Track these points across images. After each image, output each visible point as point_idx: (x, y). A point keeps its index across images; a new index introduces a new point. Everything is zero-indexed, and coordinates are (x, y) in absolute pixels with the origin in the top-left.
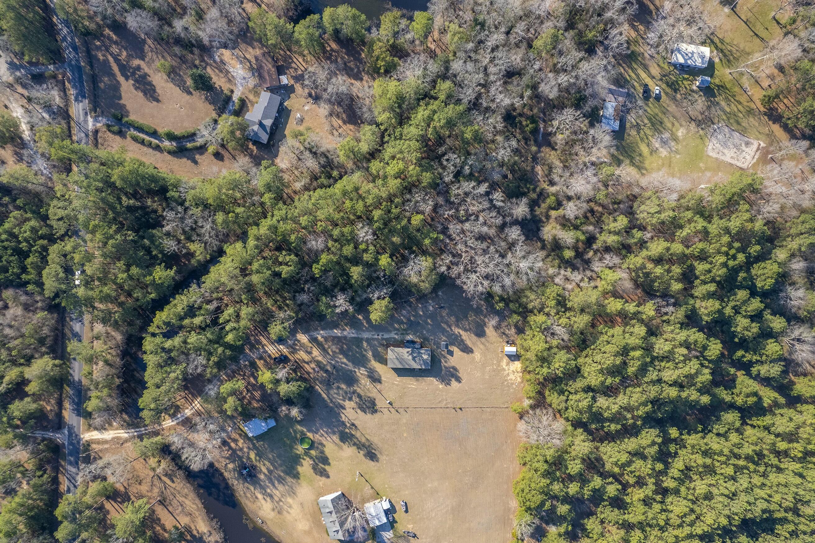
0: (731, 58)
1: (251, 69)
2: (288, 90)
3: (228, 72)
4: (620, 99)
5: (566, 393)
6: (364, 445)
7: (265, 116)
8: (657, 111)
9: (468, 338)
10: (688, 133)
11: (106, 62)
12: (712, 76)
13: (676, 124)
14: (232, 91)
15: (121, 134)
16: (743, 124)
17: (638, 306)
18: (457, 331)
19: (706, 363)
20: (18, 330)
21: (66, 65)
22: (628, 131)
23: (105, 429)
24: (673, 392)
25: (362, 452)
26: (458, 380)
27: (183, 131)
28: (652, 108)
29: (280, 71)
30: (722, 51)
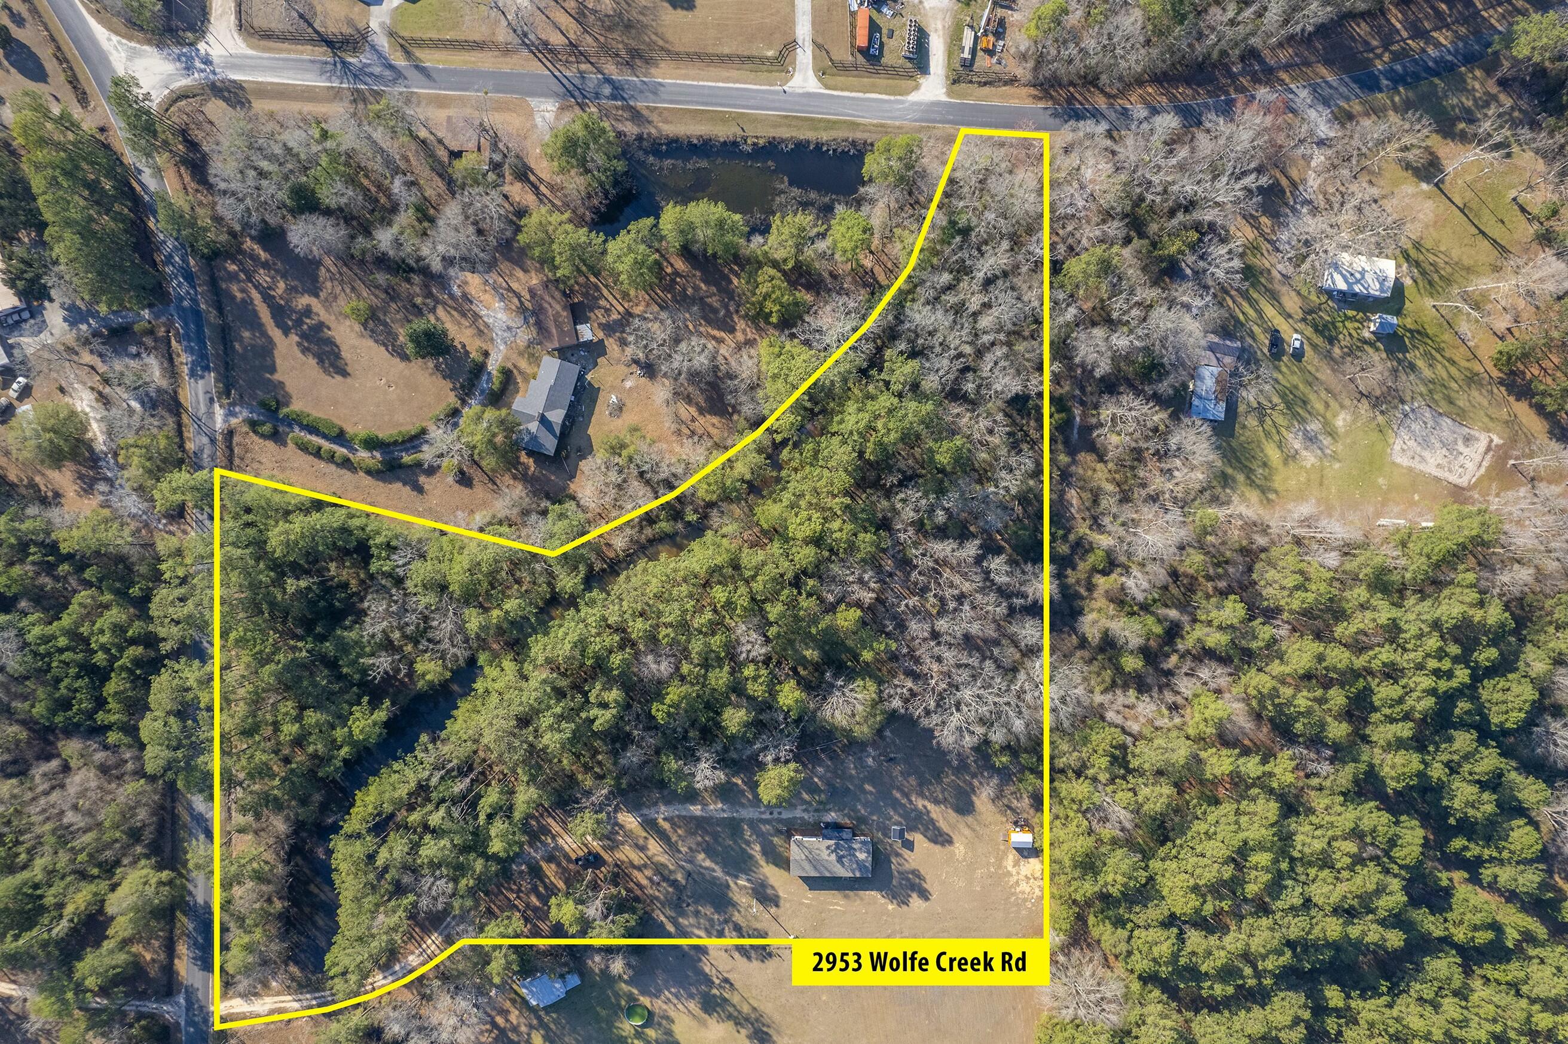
0: (1436, 277)
1: (522, 310)
2: (596, 350)
3: (477, 316)
4: (1228, 360)
5: (1129, 926)
6: (747, 1019)
7: (550, 404)
8: (1295, 380)
9: (942, 815)
10: (1354, 421)
11: (247, 304)
12: (1398, 312)
13: (1333, 404)
14: (486, 354)
15: (276, 436)
16: (1461, 403)
17: (1264, 761)
18: (920, 803)
19: (1396, 869)
20: (89, 813)
21: (172, 309)
22: (1241, 419)
23: (256, 994)
24: (1332, 928)
25: (743, 1031)
26: (924, 895)
27: (395, 432)
28: (1289, 375)
29: (578, 314)
30: (1417, 264)
